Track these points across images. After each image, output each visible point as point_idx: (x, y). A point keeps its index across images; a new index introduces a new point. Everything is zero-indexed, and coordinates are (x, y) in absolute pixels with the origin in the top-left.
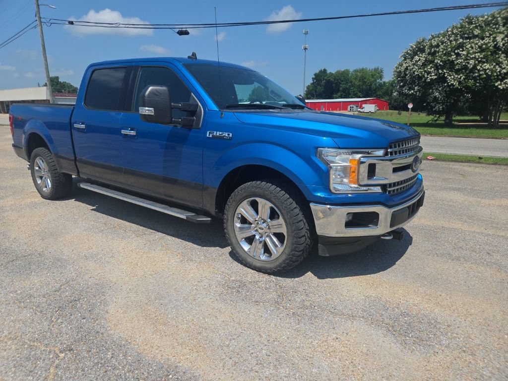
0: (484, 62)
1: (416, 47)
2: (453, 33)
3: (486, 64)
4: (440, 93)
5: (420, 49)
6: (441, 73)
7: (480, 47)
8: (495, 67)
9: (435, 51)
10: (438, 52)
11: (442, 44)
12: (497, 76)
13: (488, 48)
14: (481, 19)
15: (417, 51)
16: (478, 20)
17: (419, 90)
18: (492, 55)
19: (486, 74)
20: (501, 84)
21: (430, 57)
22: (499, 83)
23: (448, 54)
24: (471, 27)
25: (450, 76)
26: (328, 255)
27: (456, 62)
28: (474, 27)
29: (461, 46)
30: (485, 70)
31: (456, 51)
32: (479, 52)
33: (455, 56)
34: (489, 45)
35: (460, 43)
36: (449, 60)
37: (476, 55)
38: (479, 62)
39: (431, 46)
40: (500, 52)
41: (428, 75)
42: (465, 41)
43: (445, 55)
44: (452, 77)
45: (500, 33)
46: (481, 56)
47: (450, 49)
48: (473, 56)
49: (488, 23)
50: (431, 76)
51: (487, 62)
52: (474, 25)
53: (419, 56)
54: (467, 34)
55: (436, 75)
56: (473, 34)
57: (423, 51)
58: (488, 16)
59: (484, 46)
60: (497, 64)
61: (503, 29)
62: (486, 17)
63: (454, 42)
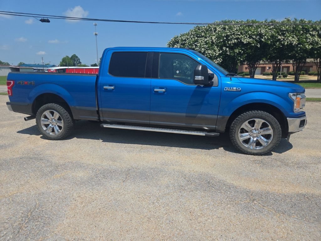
0: (208, 50)
1: (175, 40)
2: (192, 34)
3: (209, 51)
4: (189, 66)
7: (205, 42)
9: (184, 43)
10: (186, 44)
11: (188, 39)
12: (214, 57)
13: (209, 43)
15: (175, 42)
16: (202, 28)
17: (178, 63)
18: (211, 46)
19: (210, 55)
20: (216, 61)
21: (182, 46)
22: (215, 60)
29: (197, 41)
30: (209, 54)
31: (195, 44)
32: (205, 44)
33: (195, 46)
34: (209, 41)
35: (196, 39)
36: (192, 48)
37: (204, 46)
38: (206, 49)
39: (182, 40)
40: (214, 45)
42: (199, 39)
43: (190, 45)
45: (213, 35)
46: (207, 47)
47: (192, 42)
48: (203, 46)
49: (207, 30)
51: (209, 50)
52: (201, 31)
53: (177, 45)
54: (199, 35)
56: (201, 35)
57: (178, 42)
58: (207, 27)
59: (208, 41)
60: (214, 51)
61: (214, 34)
62: (206, 27)
63: (193, 39)
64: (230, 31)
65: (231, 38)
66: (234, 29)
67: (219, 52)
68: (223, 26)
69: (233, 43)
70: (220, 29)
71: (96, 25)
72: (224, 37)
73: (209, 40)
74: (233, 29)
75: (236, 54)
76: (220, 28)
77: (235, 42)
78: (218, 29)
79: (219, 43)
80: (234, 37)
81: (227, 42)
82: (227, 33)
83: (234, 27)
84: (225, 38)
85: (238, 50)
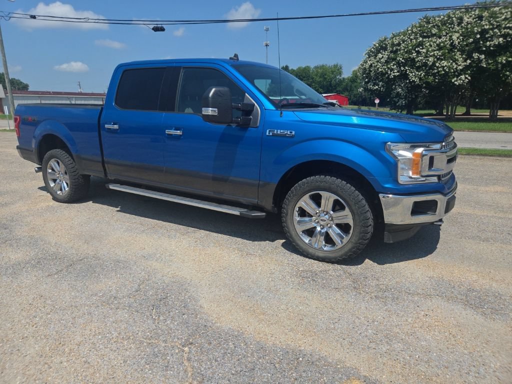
0: (442, 60)
1: (379, 45)
2: (413, 32)
3: (443, 62)
4: (403, 90)
5: (382, 47)
6: (404, 70)
7: (438, 45)
8: (451, 64)
9: (397, 49)
10: (400, 50)
11: (403, 42)
12: (454, 72)
13: (445, 46)
14: (437, 19)
15: (380, 49)
16: (435, 20)
17: (383, 86)
18: (449, 53)
19: (444, 70)
20: (457, 81)
21: (392, 55)
22: (456, 79)
23: (409, 52)
24: (430, 27)
25: (412, 73)
26: (392, 242)
27: (416, 60)
28: (431, 26)
29: (421, 44)
30: (444, 67)
31: (417, 49)
32: (437, 50)
33: (416, 54)
34: (446, 43)
35: (420, 42)
36: (410, 58)
37: (435, 52)
38: (438, 59)
39: (393, 45)
40: (456, 50)
41: (391, 71)
42: (424, 40)
43: (406, 52)
44: (414, 74)
45: (455, 32)
46: (439, 54)
47: (411, 48)
48: (432, 53)
49: (444, 23)
50: (394, 73)
51: (445, 60)
52: (432, 25)
53: (382, 54)
54: (426, 33)
55: (398, 72)
56: (431, 33)
57: (385, 49)
58: (444, 16)
59: (442, 44)
60: (454, 61)
61: (458, 28)
62: (442, 17)
63: (414, 40)
64: (489, 22)
65: (492, 35)
66: (501, 17)
67: (465, 63)
68: (477, 12)
69: (495, 45)
70: (471, 20)
71: (267, 30)
72: (477, 33)
73: (446, 41)
74: (498, 17)
75: (500, 66)
76: (471, 16)
77: (499, 42)
78: (466, 19)
79: (467, 45)
80: (497, 33)
81: (481, 42)
82: (484, 26)
83: (501, 13)
84: (478, 36)
85: (505, 58)
